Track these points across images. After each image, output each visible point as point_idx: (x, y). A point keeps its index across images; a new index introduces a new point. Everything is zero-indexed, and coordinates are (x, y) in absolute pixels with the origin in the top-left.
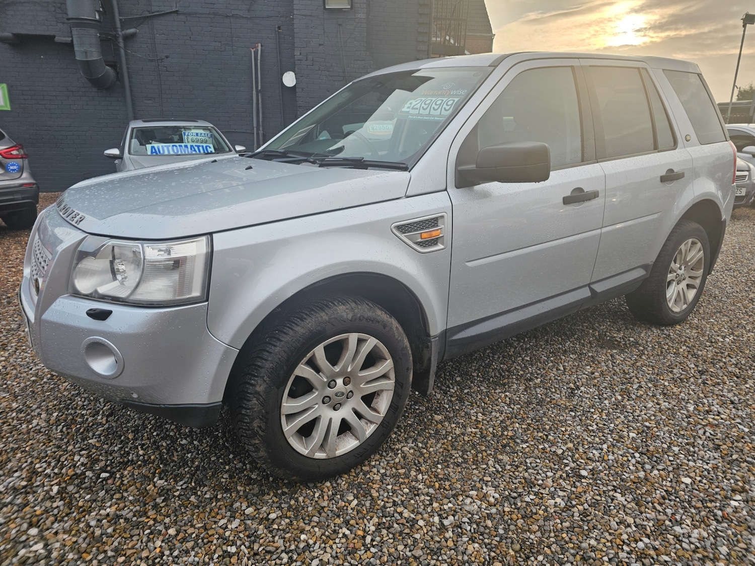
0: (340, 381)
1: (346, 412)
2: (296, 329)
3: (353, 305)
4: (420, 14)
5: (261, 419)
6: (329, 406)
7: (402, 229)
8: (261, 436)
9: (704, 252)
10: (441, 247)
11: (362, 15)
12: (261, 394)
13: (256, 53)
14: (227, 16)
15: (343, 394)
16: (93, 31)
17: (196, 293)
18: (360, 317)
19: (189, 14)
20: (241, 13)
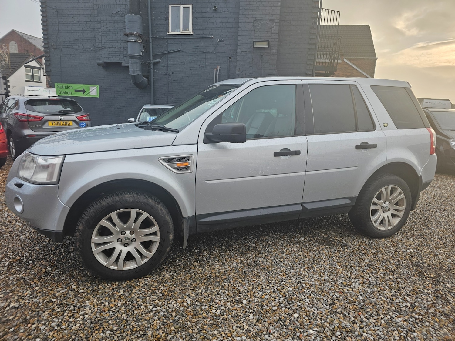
0: (128, 232)
1: (131, 248)
2: (102, 203)
3: (135, 195)
4: (310, 49)
5: (80, 242)
6: (122, 244)
7: (166, 160)
8: (80, 251)
9: (404, 194)
10: (189, 171)
11: (274, 51)
12: (81, 230)
13: (217, 71)
14: (204, 53)
15: (129, 239)
16: (138, 61)
17: (55, 180)
18: (137, 201)
19: (186, 52)
20: (211, 51)
